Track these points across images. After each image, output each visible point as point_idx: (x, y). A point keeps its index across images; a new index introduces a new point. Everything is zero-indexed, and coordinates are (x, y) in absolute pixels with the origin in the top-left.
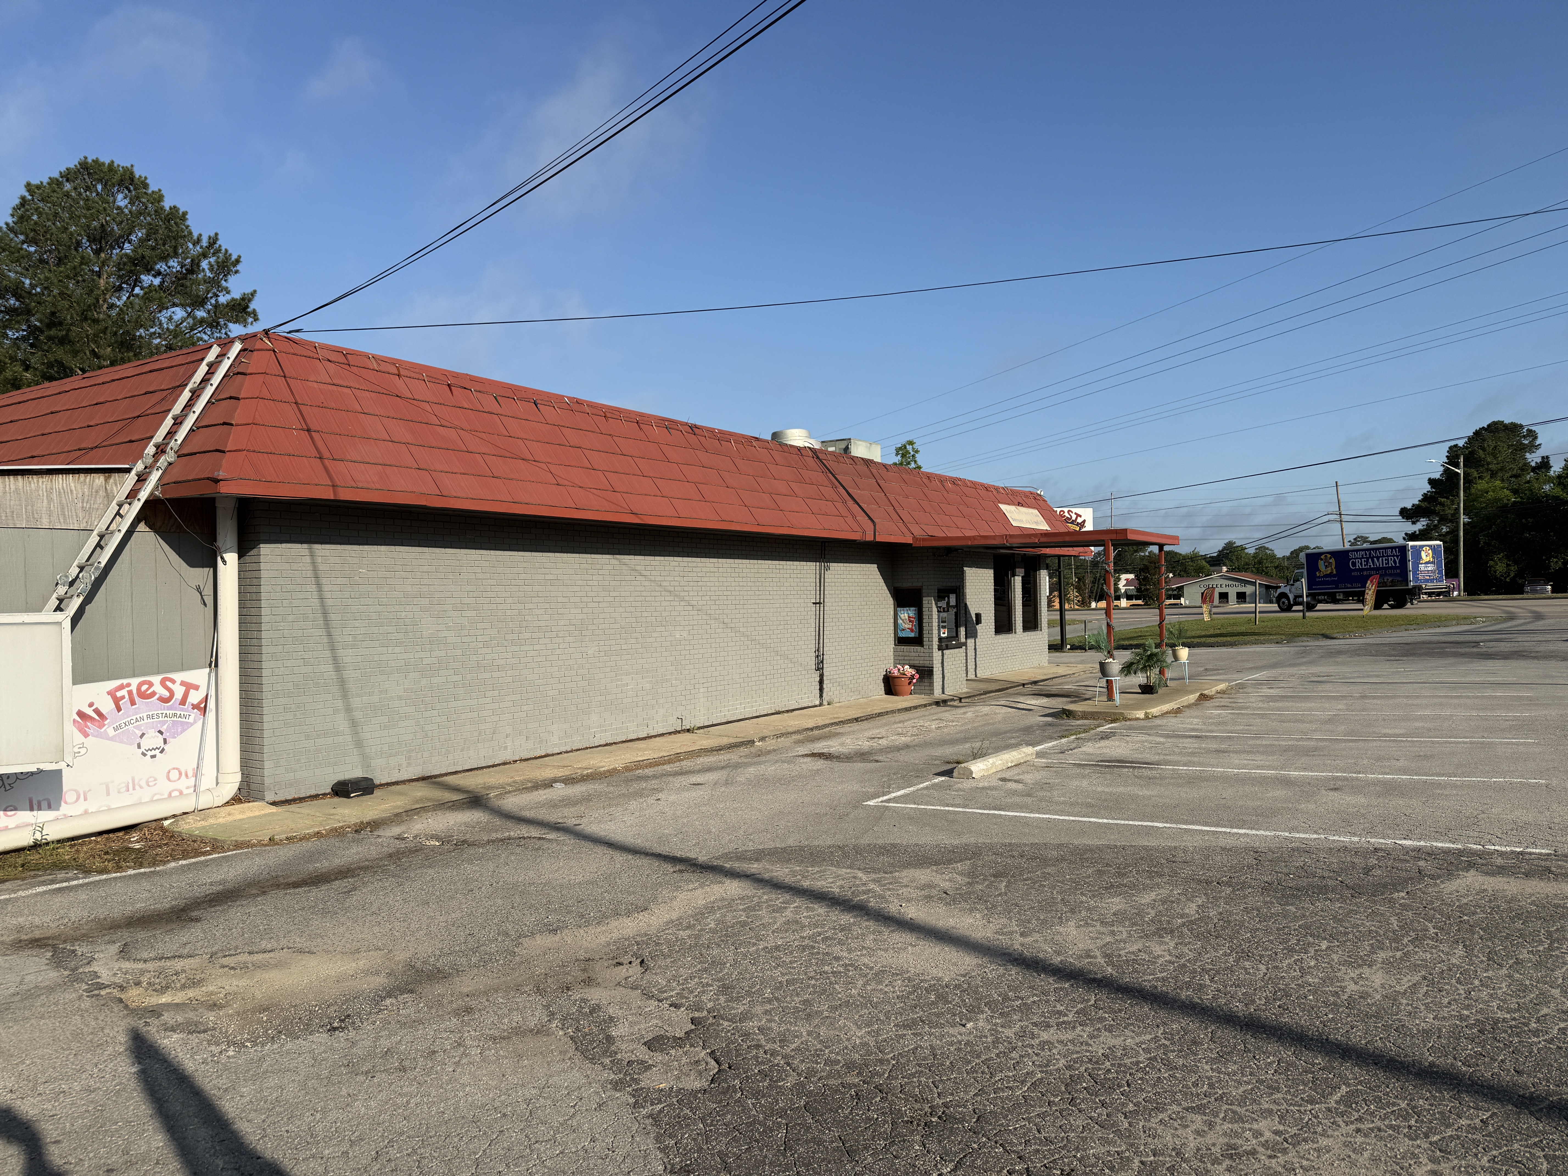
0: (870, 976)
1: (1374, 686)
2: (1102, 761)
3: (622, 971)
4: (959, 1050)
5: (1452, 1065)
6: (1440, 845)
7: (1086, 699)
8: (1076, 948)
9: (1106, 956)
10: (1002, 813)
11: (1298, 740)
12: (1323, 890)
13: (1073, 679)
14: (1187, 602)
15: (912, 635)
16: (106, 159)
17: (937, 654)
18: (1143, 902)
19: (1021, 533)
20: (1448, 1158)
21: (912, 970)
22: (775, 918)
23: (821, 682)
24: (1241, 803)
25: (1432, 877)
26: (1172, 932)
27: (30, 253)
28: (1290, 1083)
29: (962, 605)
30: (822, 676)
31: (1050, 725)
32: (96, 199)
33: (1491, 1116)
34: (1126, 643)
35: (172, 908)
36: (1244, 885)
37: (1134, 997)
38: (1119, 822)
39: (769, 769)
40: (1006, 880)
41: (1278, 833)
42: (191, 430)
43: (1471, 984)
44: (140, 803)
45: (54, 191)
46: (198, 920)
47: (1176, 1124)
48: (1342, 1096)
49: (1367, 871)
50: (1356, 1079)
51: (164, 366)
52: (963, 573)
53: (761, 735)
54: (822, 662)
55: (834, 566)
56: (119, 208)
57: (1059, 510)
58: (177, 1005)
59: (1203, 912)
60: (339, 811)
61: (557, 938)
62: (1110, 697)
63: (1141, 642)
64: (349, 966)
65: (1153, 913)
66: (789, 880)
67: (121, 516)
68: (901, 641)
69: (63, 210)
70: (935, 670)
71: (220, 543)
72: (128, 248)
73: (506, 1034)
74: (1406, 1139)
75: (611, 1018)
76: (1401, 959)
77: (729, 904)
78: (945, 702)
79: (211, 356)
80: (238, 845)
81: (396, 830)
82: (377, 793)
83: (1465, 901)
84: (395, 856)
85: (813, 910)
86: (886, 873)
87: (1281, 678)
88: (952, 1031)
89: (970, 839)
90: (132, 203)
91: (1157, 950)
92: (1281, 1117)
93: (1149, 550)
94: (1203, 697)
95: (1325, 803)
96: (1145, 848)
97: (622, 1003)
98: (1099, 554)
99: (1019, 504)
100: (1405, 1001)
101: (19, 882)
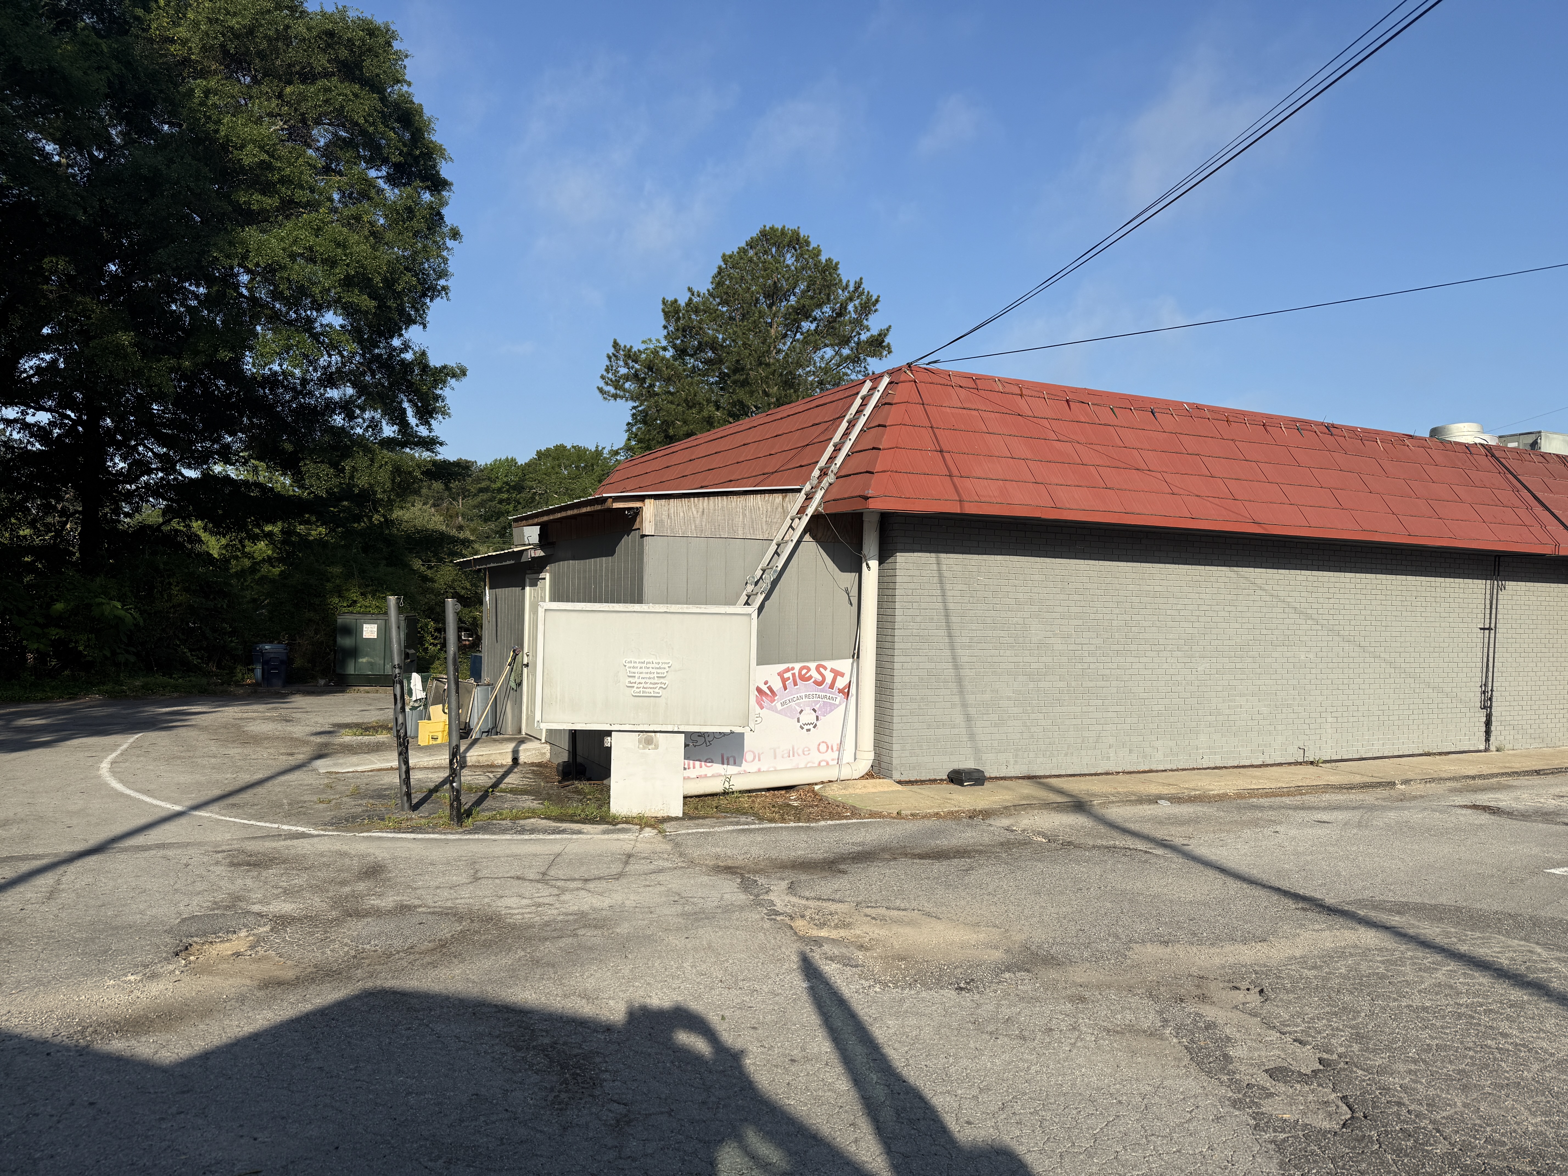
3: (1240, 996)
16: (779, 226)
22: (1422, 977)
23: (1488, 723)
27: (723, 312)
30: (1489, 718)
32: (771, 260)
35: (824, 859)
39: (1415, 816)
42: (848, 455)
44: (797, 768)
45: (741, 258)
46: (844, 872)
51: (828, 401)
53: (1405, 777)
54: (1491, 699)
55: (1511, 585)
56: (788, 266)
58: (833, 939)
60: (954, 796)
61: (1169, 950)
64: (970, 936)
66: (1440, 940)
67: (793, 529)
69: (747, 274)
71: (865, 551)
72: (793, 300)
73: (1119, 1029)
75: (1228, 1039)
77: (1366, 953)
79: (864, 391)
80: (872, 815)
81: (1005, 822)
82: (987, 784)
84: (1007, 845)
85: (1472, 977)
90: (797, 260)
97: (1239, 1027)
101: (715, 820)
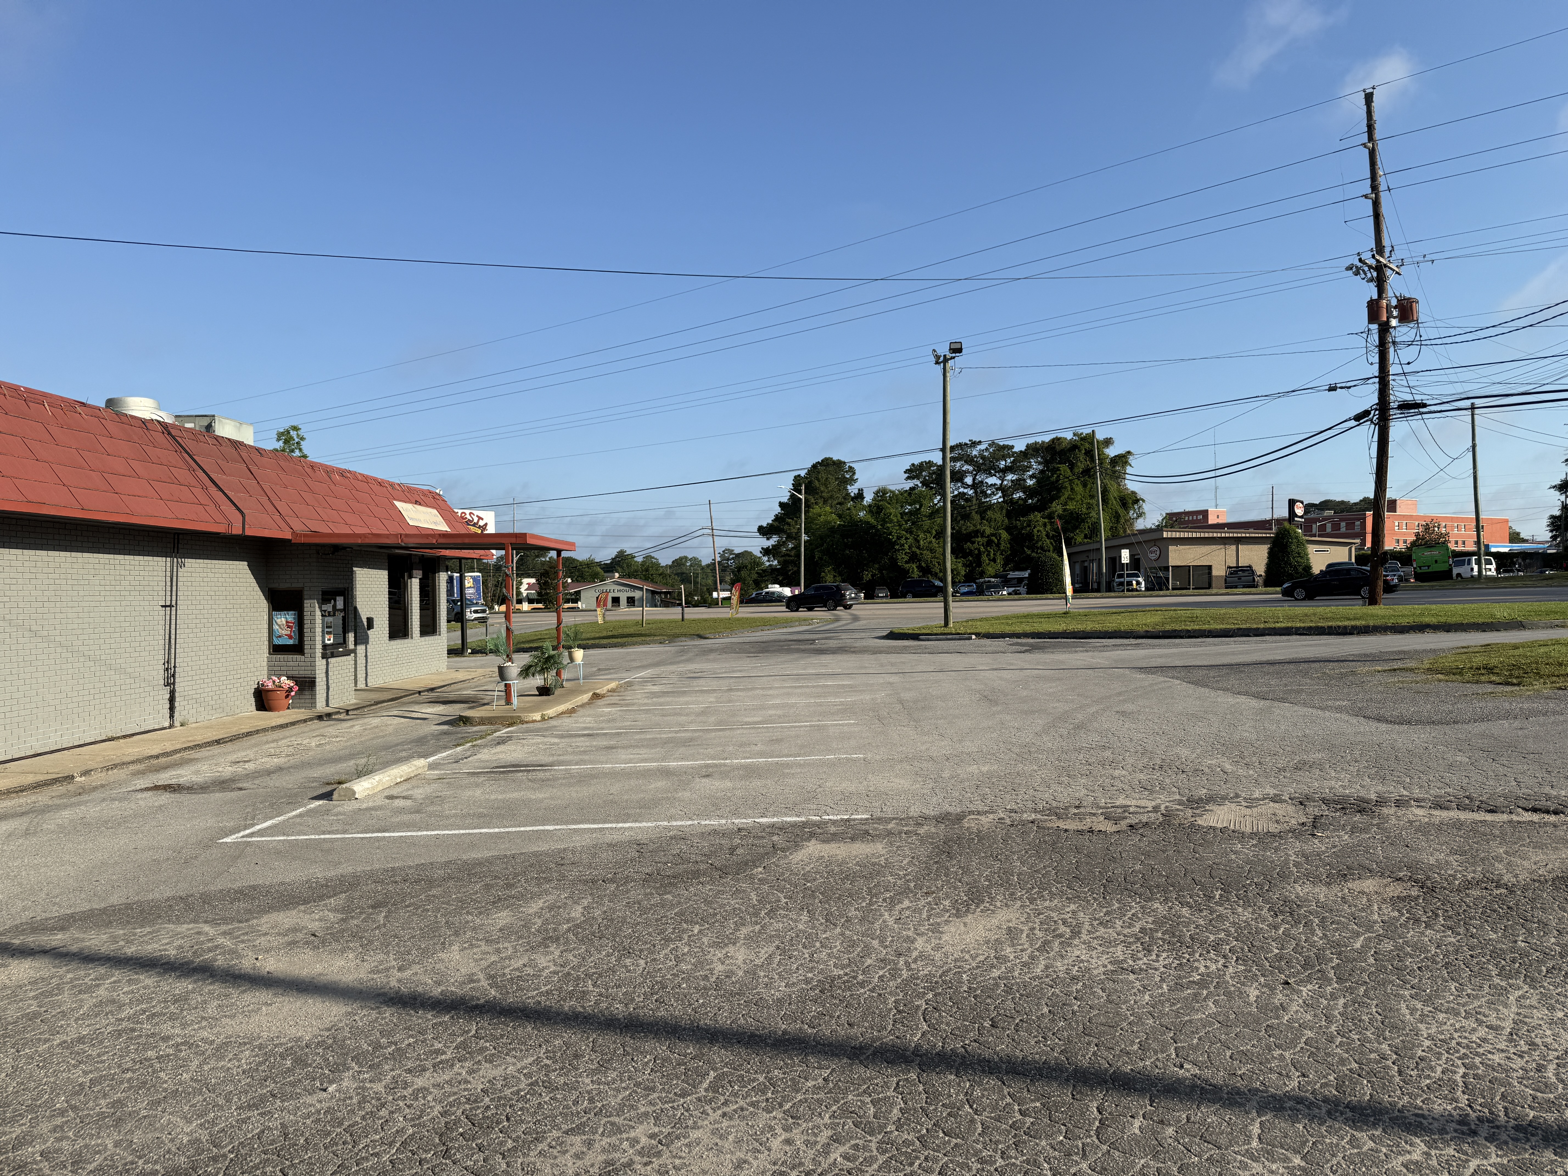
0: (209, 1052)
1: (737, 680)
2: (497, 767)
4: (318, 1121)
5: (801, 1029)
6: (788, 819)
7: (484, 704)
8: (458, 974)
9: (491, 977)
10: (387, 834)
11: (677, 732)
12: (696, 874)
13: (472, 684)
14: (584, 606)
15: (291, 642)
17: (320, 664)
18: (531, 911)
19: (417, 532)
20: (798, 1124)
21: (265, 1035)
22: (81, 1001)
23: (172, 700)
24: (626, 797)
25: (783, 850)
26: (558, 939)
28: (664, 1080)
29: (351, 608)
30: (172, 694)
31: (445, 733)
33: (831, 1073)
34: (527, 646)
36: (627, 880)
37: (518, 1017)
38: (510, 829)
39: (92, 810)
40: (385, 910)
41: (659, 823)
43: (814, 947)
47: (555, 1152)
48: (711, 1082)
49: (732, 850)
50: (723, 1061)
52: (352, 573)
53: (84, 768)
54: (174, 676)
55: (189, 562)
57: (460, 511)
59: (589, 913)
62: (508, 701)
63: (540, 644)
65: (539, 922)
66: (106, 948)
68: (276, 649)
70: (317, 680)
74: (764, 1113)
76: (760, 931)
78: (329, 715)
83: (808, 869)
85: (138, 981)
86: (241, 922)
87: (663, 675)
88: (309, 1100)
89: (346, 869)
91: (542, 961)
92: (657, 1119)
93: (550, 555)
94: (596, 696)
95: (699, 790)
96: (535, 854)
98: (501, 558)
99: (416, 502)
100: (762, 974)
